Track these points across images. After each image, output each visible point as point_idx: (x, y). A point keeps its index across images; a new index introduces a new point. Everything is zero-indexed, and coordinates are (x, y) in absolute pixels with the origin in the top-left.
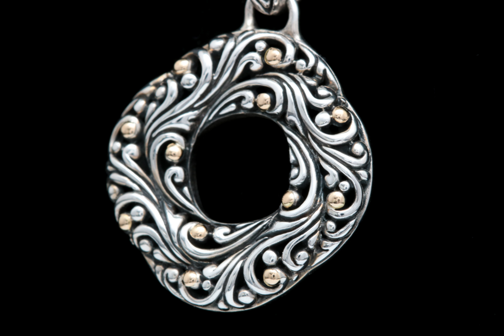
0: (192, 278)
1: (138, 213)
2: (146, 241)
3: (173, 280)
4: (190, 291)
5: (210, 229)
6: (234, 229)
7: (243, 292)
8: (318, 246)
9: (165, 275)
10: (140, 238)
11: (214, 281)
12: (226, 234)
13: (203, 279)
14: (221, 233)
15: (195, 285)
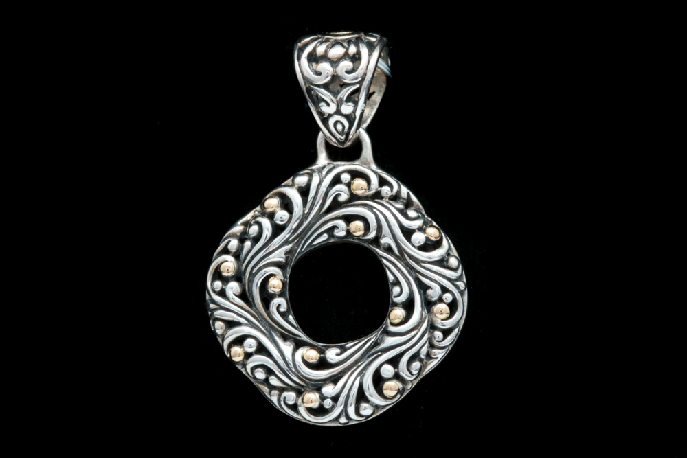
0: (312, 398)
1: (250, 345)
2: (260, 370)
3: (291, 403)
4: (311, 411)
5: (321, 351)
6: (344, 350)
7: (364, 405)
8: (428, 356)
9: (282, 398)
10: (253, 369)
11: (335, 399)
12: (338, 355)
13: (323, 398)
14: (332, 354)
15: (315, 405)
